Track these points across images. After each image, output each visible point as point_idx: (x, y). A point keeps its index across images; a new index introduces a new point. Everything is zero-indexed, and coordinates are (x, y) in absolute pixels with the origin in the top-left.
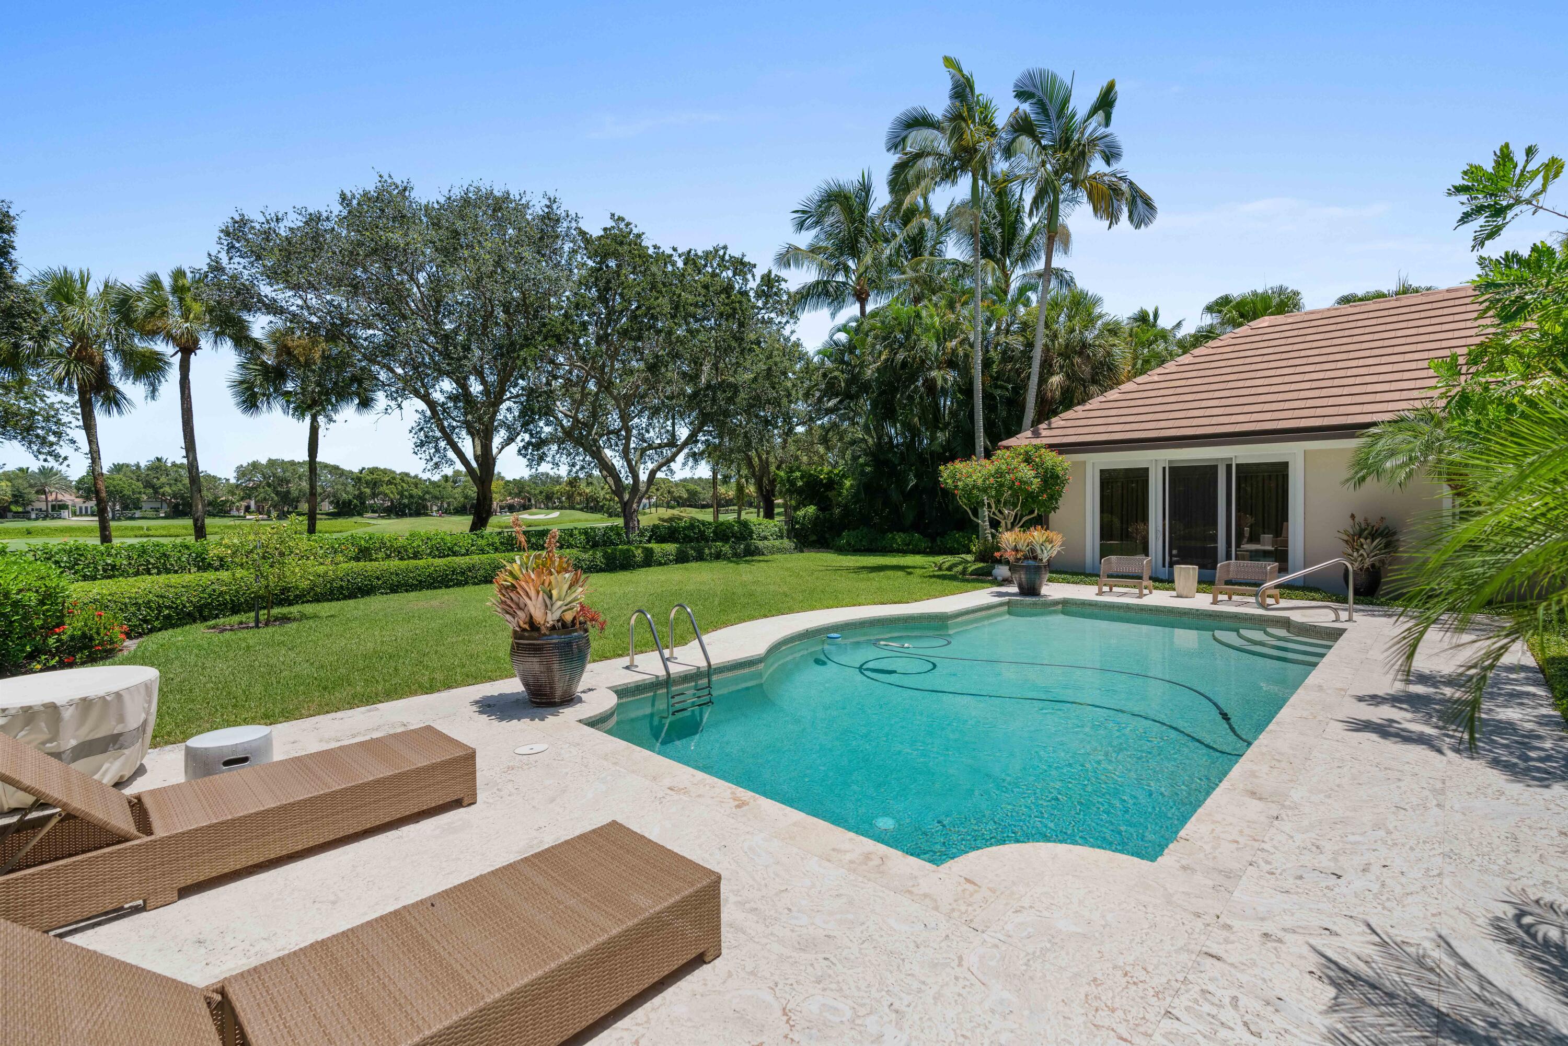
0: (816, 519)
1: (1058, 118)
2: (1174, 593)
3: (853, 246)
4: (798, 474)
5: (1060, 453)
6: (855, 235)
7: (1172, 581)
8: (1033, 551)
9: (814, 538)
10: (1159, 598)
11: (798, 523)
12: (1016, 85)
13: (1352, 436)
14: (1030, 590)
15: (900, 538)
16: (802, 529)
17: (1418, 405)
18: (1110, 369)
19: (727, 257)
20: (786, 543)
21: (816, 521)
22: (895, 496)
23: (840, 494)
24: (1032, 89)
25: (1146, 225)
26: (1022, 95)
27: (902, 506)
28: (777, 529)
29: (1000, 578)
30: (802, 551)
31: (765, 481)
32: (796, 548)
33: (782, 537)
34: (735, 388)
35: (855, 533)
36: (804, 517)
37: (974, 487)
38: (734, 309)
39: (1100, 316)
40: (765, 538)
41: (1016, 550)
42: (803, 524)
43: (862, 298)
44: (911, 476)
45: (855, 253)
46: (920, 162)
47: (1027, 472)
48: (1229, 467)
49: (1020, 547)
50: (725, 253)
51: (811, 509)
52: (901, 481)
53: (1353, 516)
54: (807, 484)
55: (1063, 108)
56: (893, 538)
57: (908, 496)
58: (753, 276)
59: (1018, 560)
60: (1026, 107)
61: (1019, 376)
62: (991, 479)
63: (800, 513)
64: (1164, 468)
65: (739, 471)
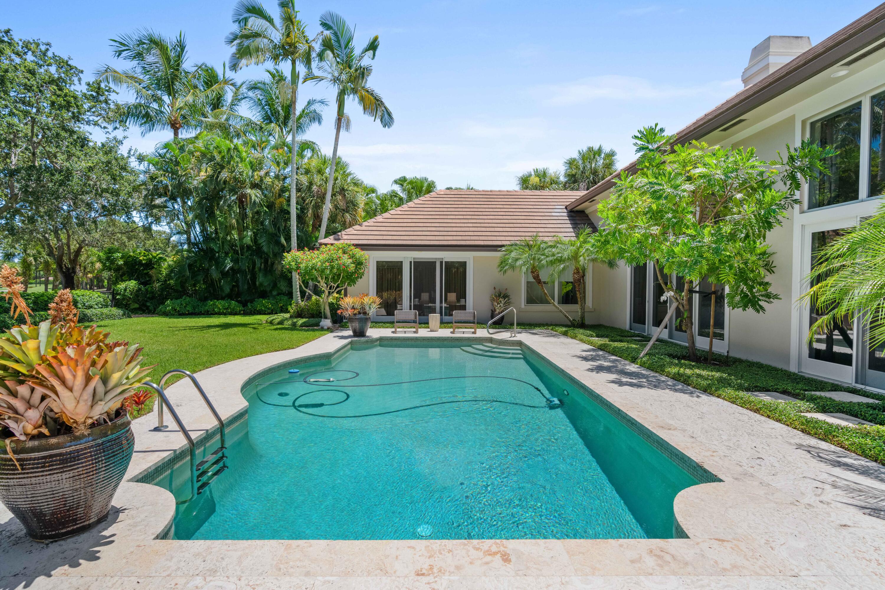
0: (137, 291)
1: (345, 48)
2: (429, 330)
3: (169, 86)
4: (120, 255)
5: (363, 250)
6: (172, 78)
7: (428, 323)
8: (363, 308)
9: (137, 306)
10: (423, 333)
11: (120, 294)
12: (322, 18)
13: (496, 251)
14: (360, 333)
15: (220, 304)
16: (124, 299)
17: (523, 238)
18: (354, 205)
19: (50, 54)
20: (115, 311)
21: (137, 293)
22: (215, 274)
23: (160, 272)
24: (331, 24)
25: (389, 127)
26: (325, 25)
27: (220, 282)
28: (102, 300)
29: (326, 328)
30: (130, 317)
31: (65, 259)
32: (124, 314)
33: (107, 306)
34: (68, 174)
35: (178, 301)
36: (125, 290)
37: (313, 268)
38: (69, 102)
39: (350, 174)
40: (91, 307)
41: (353, 308)
42: (124, 295)
43: (175, 126)
44: (228, 260)
45: (171, 91)
46: (259, 40)
47: (346, 260)
48: (441, 263)
49: (355, 307)
50: (47, 50)
51: (132, 284)
52: (219, 264)
53: (495, 288)
54: (126, 263)
55: (349, 42)
56: (214, 304)
57: (225, 274)
58: (80, 80)
59: (355, 314)
60: (327, 33)
61: (305, 201)
62: (327, 263)
63: (121, 286)
64: (411, 262)
65: (25, 251)
